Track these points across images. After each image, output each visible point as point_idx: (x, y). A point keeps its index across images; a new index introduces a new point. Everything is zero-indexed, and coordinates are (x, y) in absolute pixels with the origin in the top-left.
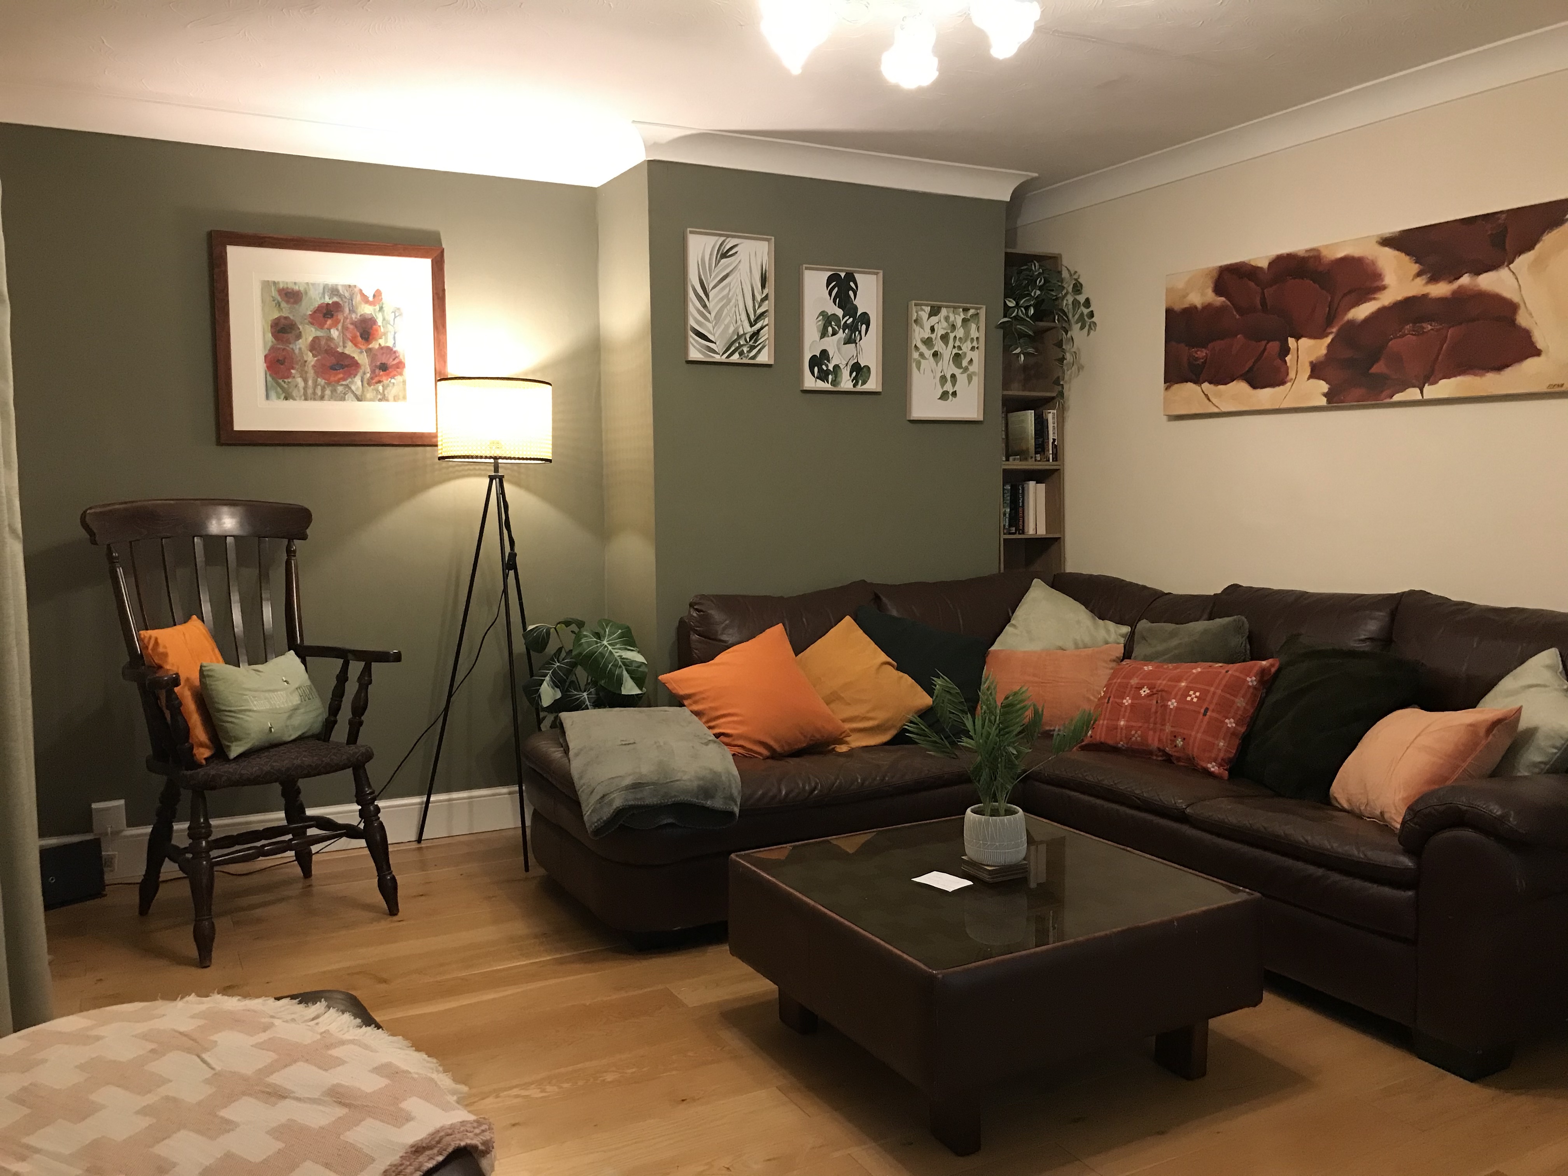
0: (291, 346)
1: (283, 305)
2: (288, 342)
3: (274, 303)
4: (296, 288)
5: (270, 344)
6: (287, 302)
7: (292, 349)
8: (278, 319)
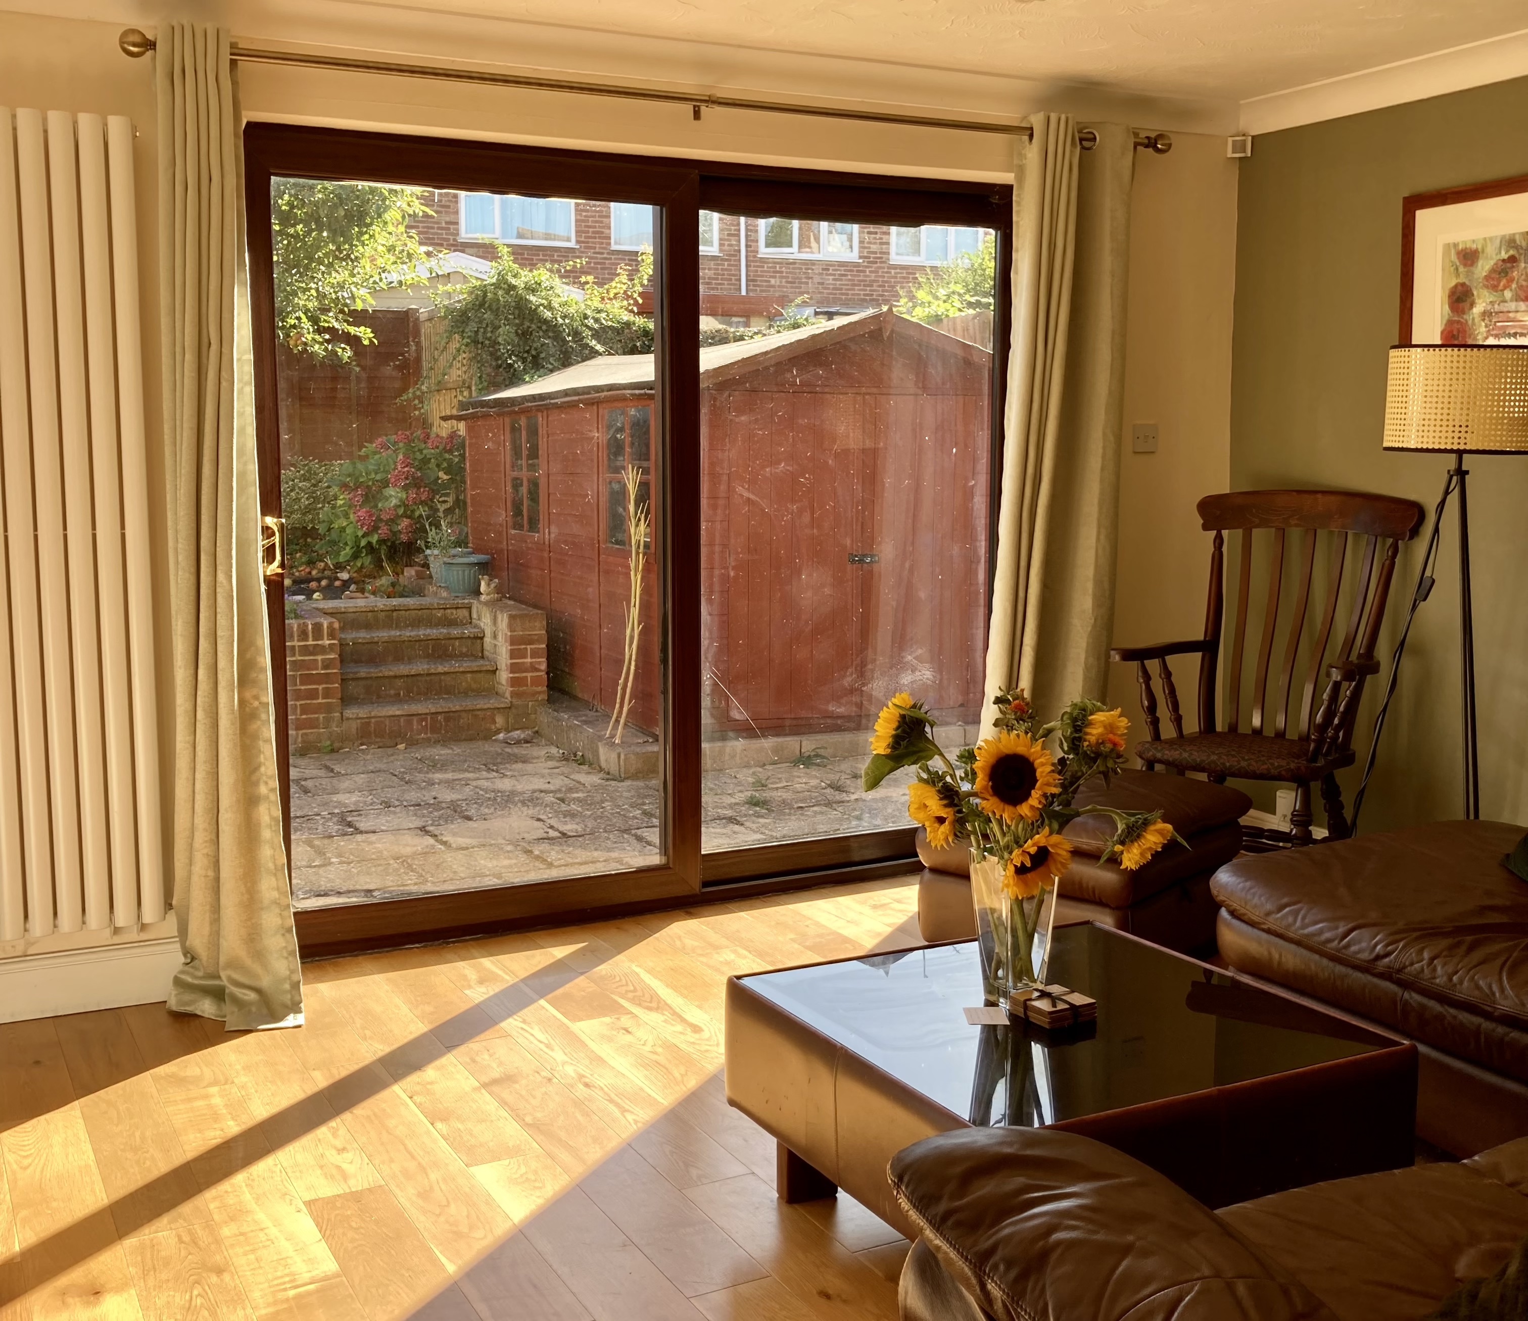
0: (1465, 317)
1: (1462, 269)
2: (1463, 312)
3: (1452, 269)
4: (1474, 246)
5: (1446, 317)
6: (1465, 265)
7: (1466, 321)
8: (1456, 286)
